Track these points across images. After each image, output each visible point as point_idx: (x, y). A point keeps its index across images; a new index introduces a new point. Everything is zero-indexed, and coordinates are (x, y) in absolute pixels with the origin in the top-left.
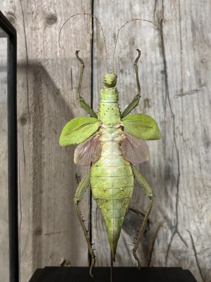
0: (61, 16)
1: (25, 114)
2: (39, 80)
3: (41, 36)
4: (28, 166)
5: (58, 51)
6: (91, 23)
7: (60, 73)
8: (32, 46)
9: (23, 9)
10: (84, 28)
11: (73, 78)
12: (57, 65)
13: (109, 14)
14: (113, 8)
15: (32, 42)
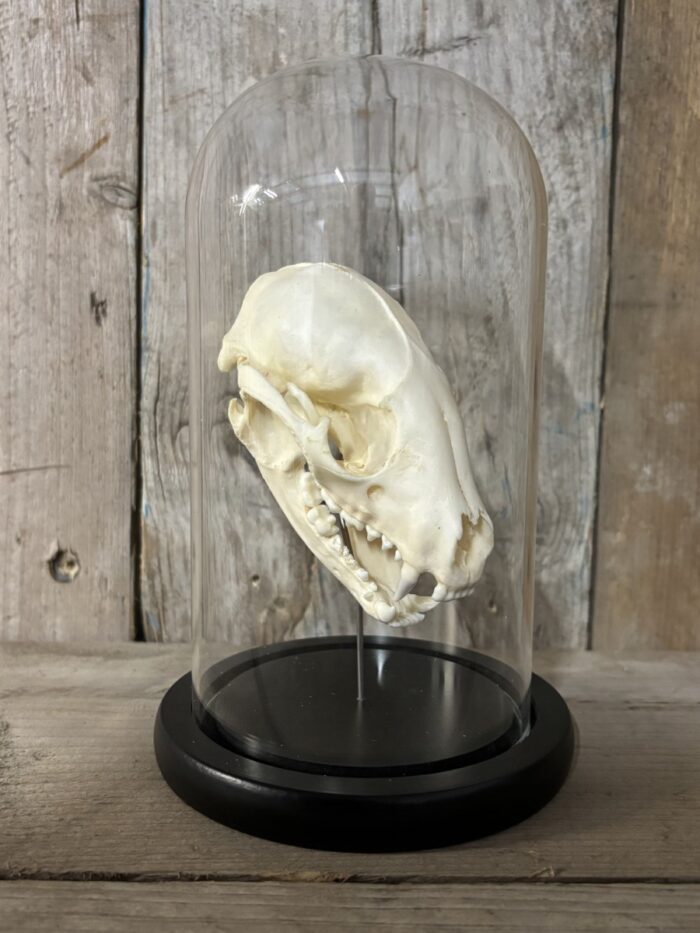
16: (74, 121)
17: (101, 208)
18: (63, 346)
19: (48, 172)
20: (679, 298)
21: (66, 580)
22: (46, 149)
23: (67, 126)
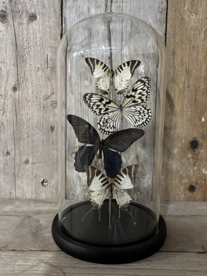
0: (39, 15)
1: (16, 85)
2: (25, 61)
3: (26, 30)
4: (19, 120)
5: (38, 41)
6: (61, 21)
7: (40, 56)
8: (19, 37)
9: (12, 9)
10: (56, 25)
11: (48, 61)
12: (37, 51)
13: (73, 14)
14: (76, 10)
15: (19, 33)
16: (47, 89)
17: (53, 108)
18: (45, 137)
19: (41, 100)
20: (177, 126)
21: (45, 186)
22: (41, 95)
23: (45, 90)
